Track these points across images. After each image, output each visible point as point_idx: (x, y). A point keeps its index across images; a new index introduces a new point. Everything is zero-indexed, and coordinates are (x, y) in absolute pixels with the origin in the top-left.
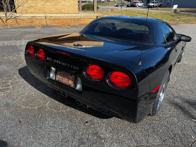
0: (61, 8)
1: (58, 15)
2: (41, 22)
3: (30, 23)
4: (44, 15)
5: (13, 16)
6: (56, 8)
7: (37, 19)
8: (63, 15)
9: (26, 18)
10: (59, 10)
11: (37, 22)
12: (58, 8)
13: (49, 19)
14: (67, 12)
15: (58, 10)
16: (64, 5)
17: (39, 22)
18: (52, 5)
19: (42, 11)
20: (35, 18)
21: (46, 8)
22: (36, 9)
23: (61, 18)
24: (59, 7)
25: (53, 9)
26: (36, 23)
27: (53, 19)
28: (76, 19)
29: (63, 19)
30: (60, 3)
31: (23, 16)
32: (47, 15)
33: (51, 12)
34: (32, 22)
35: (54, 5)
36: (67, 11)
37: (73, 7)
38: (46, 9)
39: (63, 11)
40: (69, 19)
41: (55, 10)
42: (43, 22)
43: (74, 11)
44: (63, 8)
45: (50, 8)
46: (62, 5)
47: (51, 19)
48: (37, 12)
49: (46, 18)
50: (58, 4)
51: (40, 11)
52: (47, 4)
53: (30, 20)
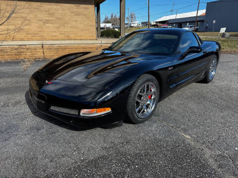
0: (68, 32)
1: (64, 42)
2: (35, 54)
3: (15, 55)
4: (40, 42)
6: (61, 32)
7: (28, 49)
8: (72, 42)
9: (9, 47)
10: (66, 35)
11: (28, 54)
12: (65, 32)
13: (48, 49)
14: (79, 38)
15: (64, 34)
16: (74, 27)
17: (32, 54)
19: (39, 36)
20: (24, 47)
22: (29, 34)
23: (68, 46)
24: (66, 30)
25: (58, 34)
26: (26, 55)
27: (56, 49)
28: (93, 48)
29: (71, 48)
30: (68, 23)
31: (3, 44)
32: (45, 42)
33: (54, 38)
34: (20, 53)
35: (58, 27)
36: (80, 36)
37: (89, 30)
38: (45, 33)
39: (72, 36)
40: (82, 48)
41: (60, 34)
42: (37, 54)
43: (89, 36)
44: (71, 32)
45: (52, 32)
46: (71, 27)
47: (52, 49)
48: (30, 39)
49: (43, 47)
50: (64, 26)
51: (34, 36)
52: (47, 25)
53: (15, 51)
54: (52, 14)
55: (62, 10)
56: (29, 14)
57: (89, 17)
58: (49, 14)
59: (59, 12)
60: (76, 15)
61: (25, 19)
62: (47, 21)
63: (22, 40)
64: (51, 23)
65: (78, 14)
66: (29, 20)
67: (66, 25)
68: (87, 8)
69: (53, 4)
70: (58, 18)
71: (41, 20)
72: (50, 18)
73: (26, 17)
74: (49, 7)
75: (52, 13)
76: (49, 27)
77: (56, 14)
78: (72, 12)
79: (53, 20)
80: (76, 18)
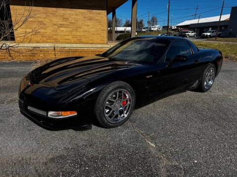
0: (80, 36)
1: (74, 45)
2: (47, 56)
3: (30, 56)
4: (52, 45)
5: (4, 46)
6: (74, 35)
7: (41, 51)
9: (24, 49)
10: (78, 38)
11: (41, 55)
12: (78, 36)
13: (60, 51)
14: (90, 42)
16: (86, 31)
17: (44, 56)
18: (68, 31)
19: (53, 39)
20: (38, 49)
21: (60, 35)
22: (44, 37)
23: (78, 49)
24: (78, 34)
25: (70, 37)
26: (39, 56)
27: (67, 52)
29: (81, 52)
30: (81, 27)
31: (20, 45)
32: (56, 45)
33: (67, 41)
34: (33, 55)
35: (71, 31)
36: (91, 40)
37: (100, 34)
39: (84, 40)
40: (92, 52)
41: (73, 37)
42: (49, 56)
43: (101, 41)
44: (83, 36)
45: (65, 35)
46: (83, 31)
47: (63, 51)
48: (45, 41)
49: (54, 49)
51: (49, 39)
52: (61, 29)
53: (30, 52)
54: (66, 19)
55: (76, 15)
56: (45, 18)
57: (100, 22)
59: (73, 17)
60: (88, 20)
61: (41, 23)
62: (62, 26)
63: (38, 42)
65: (91, 19)
66: (45, 24)
67: (78, 29)
68: (99, 14)
69: (68, 9)
70: (71, 23)
71: (55, 25)
72: (64, 23)
74: (63, 12)
76: (63, 31)
77: (70, 19)
78: (84, 17)
79: (67, 25)
80: (89, 23)
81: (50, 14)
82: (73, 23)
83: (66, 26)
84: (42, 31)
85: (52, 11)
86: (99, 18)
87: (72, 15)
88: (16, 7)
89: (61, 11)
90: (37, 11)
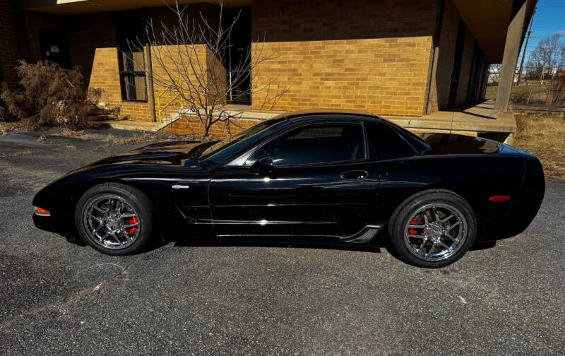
12: (357, 97)
16: (378, 88)
18: (340, 88)
21: (322, 97)
30: (366, 79)
35: (345, 88)
37: (409, 94)
43: (408, 108)
44: (370, 97)
46: (370, 88)
50: (357, 84)
52: (327, 83)
55: (360, 51)
56: (301, 62)
57: (413, 65)
58: (335, 61)
59: (353, 56)
60: (385, 61)
61: (294, 72)
62: (328, 77)
64: (334, 80)
65: (390, 59)
66: (300, 75)
68: (413, 45)
70: (347, 70)
72: (335, 70)
73: (295, 70)
74: (336, 47)
75: (340, 61)
76: (329, 87)
77: (346, 62)
78: (376, 56)
79: (340, 74)
80: (385, 68)
81: (312, 53)
82: (353, 70)
83: (336, 77)
84: (294, 88)
85: (316, 48)
86: (411, 56)
87: (353, 52)
88: (260, 45)
89: (333, 46)
90: (290, 49)
